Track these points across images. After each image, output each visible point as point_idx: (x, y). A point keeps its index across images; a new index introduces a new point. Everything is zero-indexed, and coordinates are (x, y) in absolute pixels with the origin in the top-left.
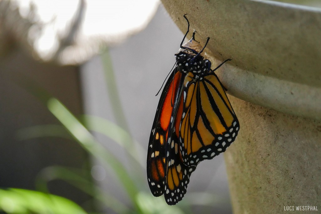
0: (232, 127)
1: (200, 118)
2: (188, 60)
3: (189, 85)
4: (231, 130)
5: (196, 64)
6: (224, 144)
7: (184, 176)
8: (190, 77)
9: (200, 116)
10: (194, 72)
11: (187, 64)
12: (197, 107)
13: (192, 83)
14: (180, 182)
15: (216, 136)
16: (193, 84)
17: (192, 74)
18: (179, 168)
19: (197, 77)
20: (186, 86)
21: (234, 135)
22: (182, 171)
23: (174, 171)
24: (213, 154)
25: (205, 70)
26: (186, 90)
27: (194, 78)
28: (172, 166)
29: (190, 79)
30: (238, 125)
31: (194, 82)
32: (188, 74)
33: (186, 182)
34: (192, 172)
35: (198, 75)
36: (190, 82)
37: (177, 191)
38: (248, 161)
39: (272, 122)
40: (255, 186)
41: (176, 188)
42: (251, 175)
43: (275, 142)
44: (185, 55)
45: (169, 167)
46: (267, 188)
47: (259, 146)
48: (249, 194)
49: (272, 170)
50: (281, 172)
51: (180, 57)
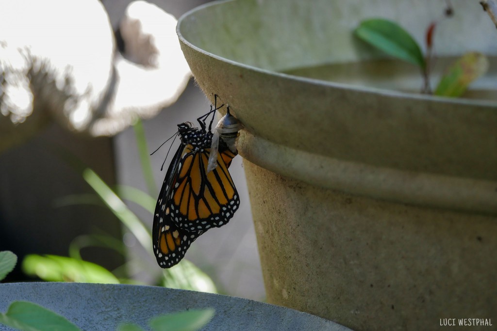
0: (233, 199)
1: (206, 187)
2: (188, 132)
3: (186, 157)
4: (232, 203)
5: (195, 136)
6: (228, 214)
7: (182, 242)
8: (188, 148)
9: (206, 185)
10: (194, 143)
11: (186, 137)
12: (202, 177)
13: (190, 155)
14: (177, 247)
15: (221, 206)
16: (192, 156)
17: (192, 147)
18: (176, 234)
19: (197, 149)
20: (183, 158)
21: (235, 207)
22: (181, 237)
23: (169, 237)
24: (221, 223)
25: (206, 141)
26: (183, 161)
27: (194, 150)
28: (165, 232)
29: (189, 151)
30: (238, 199)
31: (193, 154)
32: (186, 146)
33: (185, 248)
34: (194, 238)
35: (198, 147)
36: (188, 154)
37: (172, 256)
38: (278, 232)
39: (302, 194)
40: (284, 255)
41: (170, 252)
42: (281, 244)
43: (305, 213)
44: (186, 128)
45: (162, 233)
46: (297, 258)
47: (289, 217)
48: (279, 263)
49: (301, 240)
50: (310, 242)
51: (181, 128)
